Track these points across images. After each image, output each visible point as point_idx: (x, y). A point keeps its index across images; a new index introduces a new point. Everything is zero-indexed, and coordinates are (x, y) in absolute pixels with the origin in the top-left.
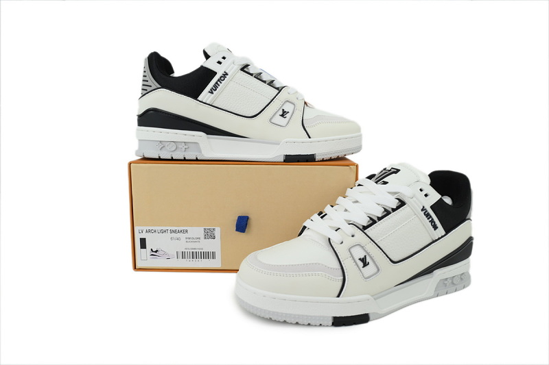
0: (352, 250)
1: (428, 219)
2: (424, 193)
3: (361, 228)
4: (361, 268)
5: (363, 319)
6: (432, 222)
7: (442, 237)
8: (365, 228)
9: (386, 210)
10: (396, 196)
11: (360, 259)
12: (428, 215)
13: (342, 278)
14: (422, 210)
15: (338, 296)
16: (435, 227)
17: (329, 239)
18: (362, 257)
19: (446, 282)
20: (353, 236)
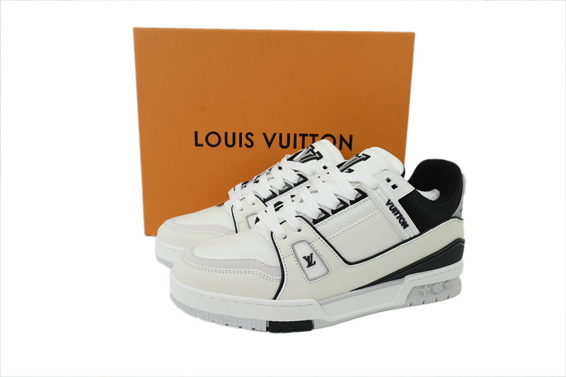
0: (296, 247)
1: (395, 215)
2: (392, 183)
3: (311, 221)
4: (305, 268)
5: (306, 326)
6: (401, 218)
7: (415, 237)
8: (315, 221)
9: (342, 201)
10: (356, 187)
11: (304, 258)
12: (395, 210)
13: (280, 277)
14: (388, 204)
15: (275, 298)
16: (405, 225)
17: (272, 232)
18: (308, 254)
19: (422, 290)
20: (299, 231)
